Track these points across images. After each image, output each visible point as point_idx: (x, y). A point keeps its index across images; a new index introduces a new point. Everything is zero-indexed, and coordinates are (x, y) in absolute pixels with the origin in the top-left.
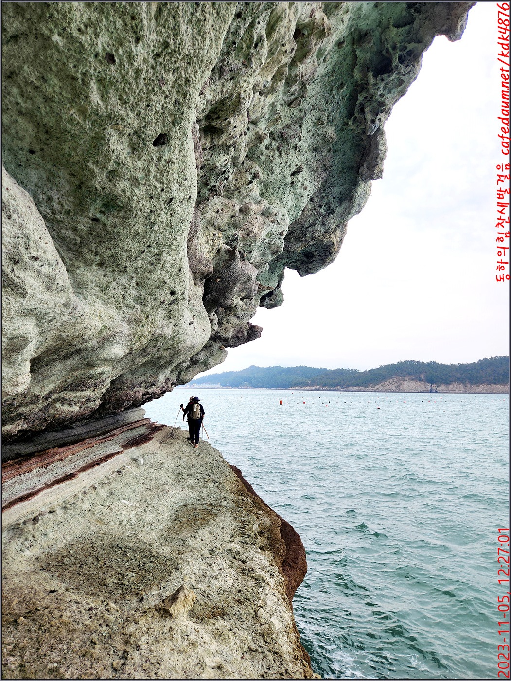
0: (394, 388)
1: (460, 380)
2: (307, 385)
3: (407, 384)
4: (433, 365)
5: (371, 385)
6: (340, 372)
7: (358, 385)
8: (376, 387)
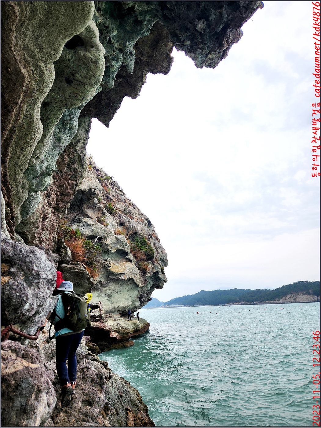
0: (293, 301)
2: (237, 302)
3: (301, 297)
5: (277, 299)
6: (258, 291)
7: (268, 300)
8: (280, 300)
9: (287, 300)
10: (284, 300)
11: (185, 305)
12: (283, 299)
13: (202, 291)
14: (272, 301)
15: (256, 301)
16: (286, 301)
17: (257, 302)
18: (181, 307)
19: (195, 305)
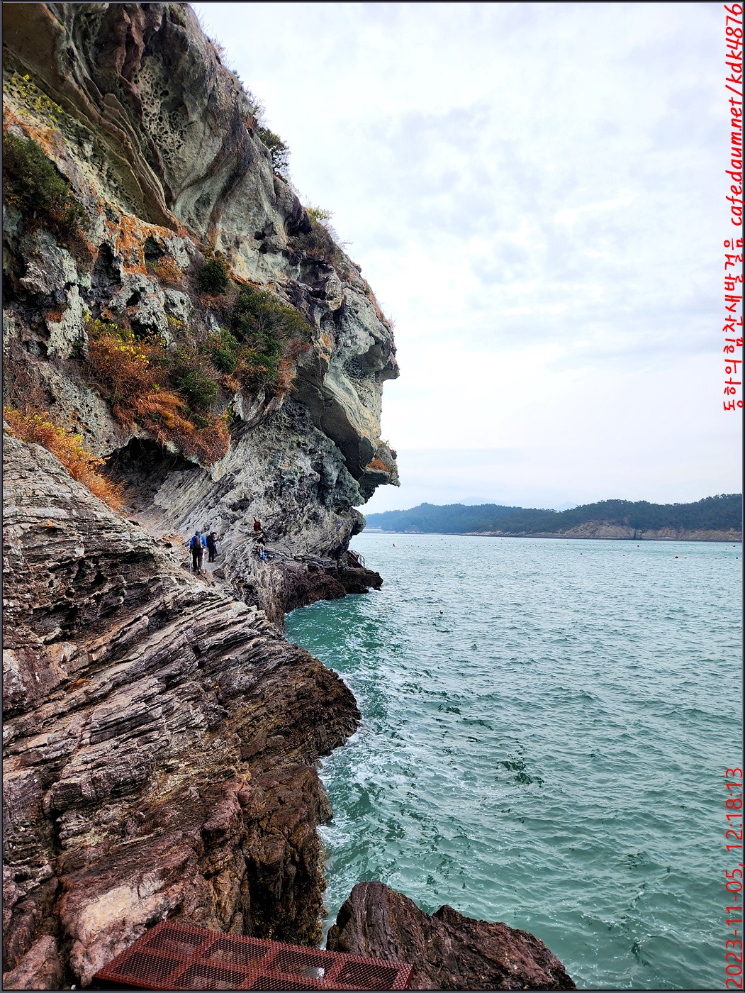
0: (588, 534)
1: (675, 525)
3: (604, 529)
4: (643, 506)
5: (561, 530)
6: (531, 513)
7: (544, 530)
8: (567, 532)
9: (580, 533)
10: (573, 533)
11: (386, 529)
12: (572, 530)
13: (425, 505)
14: (550, 534)
15: (522, 531)
16: (577, 534)
19: (406, 532)
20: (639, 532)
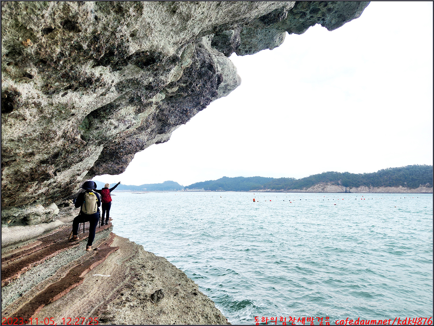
0: (320, 190)
1: (366, 184)
2: (261, 189)
3: (329, 187)
4: (346, 175)
5: (305, 188)
6: (283, 180)
7: (295, 188)
8: (308, 189)
9: (316, 190)
10: (312, 190)
11: (206, 189)
12: (311, 188)
13: (224, 178)
14: (299, 190)
15: (281, 188)
16: (314, 190)
17: (282, 190)
18: (202, 191)
19: (216, 191)
20: (348, 189)
